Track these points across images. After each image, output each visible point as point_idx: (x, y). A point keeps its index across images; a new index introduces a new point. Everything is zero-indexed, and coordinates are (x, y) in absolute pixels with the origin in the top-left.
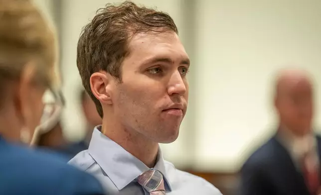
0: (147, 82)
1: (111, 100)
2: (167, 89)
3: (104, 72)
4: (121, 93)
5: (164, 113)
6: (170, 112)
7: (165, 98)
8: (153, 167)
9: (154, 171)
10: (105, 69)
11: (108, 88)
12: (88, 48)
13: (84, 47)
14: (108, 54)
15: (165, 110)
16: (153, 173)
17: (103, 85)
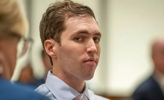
0: (75, 45)
1: (55, 55)
2: (86, 50)
3: (52, 39)
4: (60, 51)
5: (84, 63)
6: (88, 63)
7: (85, 54)
8: (82, 93)
9: (83, 95)
10: (52, 38)
11: (54, 48)
12: (44, 26)
13: (42, 25)
14: (54, 29)
15: (85, 61)
16: (82, 97)
17: (51, 47)
